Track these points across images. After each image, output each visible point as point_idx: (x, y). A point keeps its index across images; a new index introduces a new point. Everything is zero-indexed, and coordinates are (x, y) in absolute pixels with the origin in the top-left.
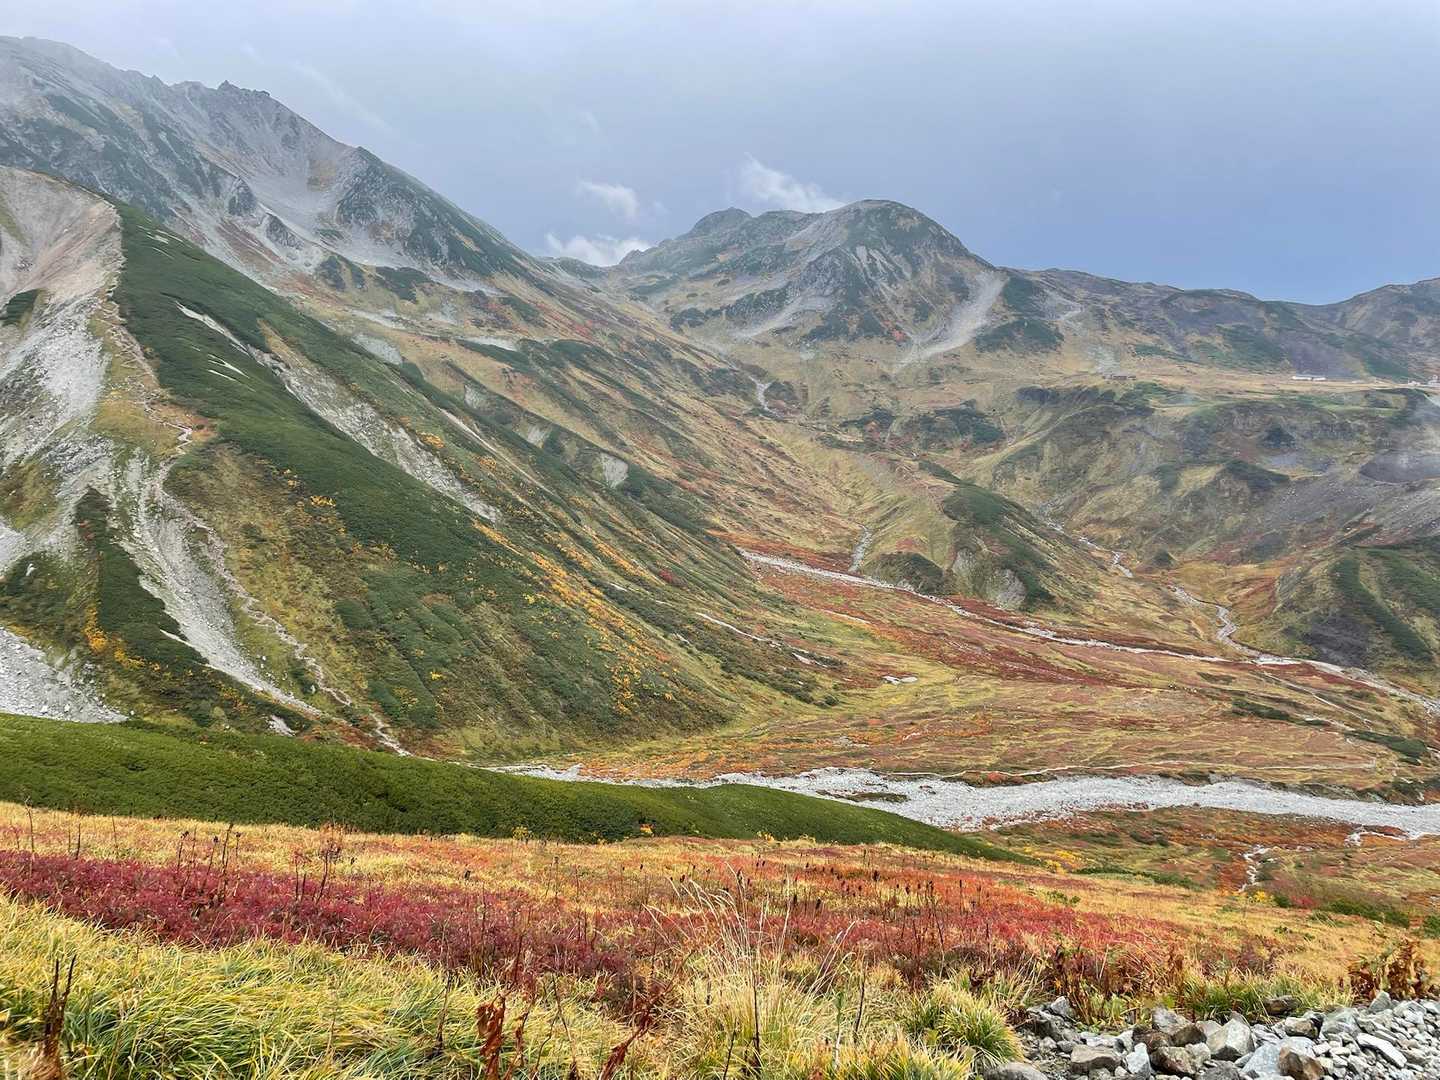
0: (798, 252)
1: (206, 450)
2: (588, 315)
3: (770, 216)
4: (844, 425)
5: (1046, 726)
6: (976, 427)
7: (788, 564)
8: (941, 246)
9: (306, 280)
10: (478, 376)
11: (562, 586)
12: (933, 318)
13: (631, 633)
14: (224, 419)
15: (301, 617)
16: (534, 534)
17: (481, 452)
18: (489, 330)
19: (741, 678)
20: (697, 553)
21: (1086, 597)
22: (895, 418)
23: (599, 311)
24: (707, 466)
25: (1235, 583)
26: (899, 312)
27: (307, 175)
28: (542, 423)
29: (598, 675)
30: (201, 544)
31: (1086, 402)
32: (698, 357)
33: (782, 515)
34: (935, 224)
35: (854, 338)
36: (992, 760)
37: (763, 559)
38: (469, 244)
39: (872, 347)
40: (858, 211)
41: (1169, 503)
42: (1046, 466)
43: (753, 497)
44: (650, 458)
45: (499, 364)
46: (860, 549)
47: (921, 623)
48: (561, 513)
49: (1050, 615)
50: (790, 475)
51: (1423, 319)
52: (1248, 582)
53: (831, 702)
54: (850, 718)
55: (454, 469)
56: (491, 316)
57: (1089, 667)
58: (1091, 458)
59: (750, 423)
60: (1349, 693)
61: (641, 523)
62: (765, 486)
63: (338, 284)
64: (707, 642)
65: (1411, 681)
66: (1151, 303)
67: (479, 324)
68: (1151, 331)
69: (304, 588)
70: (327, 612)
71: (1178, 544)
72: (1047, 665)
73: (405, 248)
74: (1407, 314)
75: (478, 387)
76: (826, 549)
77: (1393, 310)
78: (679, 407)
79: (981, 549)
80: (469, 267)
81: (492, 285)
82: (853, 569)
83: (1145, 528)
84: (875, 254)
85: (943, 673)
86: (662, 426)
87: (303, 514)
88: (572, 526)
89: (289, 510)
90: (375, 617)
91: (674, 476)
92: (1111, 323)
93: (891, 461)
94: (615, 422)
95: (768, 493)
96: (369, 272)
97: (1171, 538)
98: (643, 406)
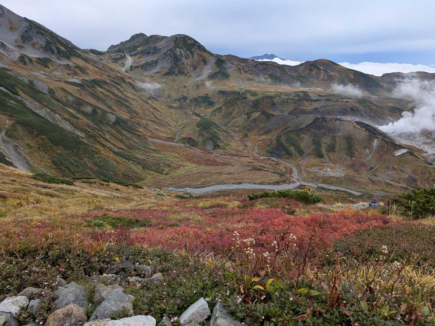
0: (160, 49)
1: (13, 125)
2: (100, 69)
3: (152, 37)
4: (174, 100)
5: (213, 175)
6: (208, 101)
7: (159, 141)
8: (199, 49)
9: (15, 62)
10: (71, 91)
11: (103, 152)
12: (198, 69)
13: (120, 162)
14: (16, 117)
15: (44, 164)
16: (94, 139)
17: (78, 118)
18: (72, 77)
19: (147, 170)
20: (136, 140)
21: (228, 145)
22: (187, 98)
23: (103, 67)
24: (137, 115)
25: (260, 140)
26: (188, 67)
27: (9, 26)
28: (91, 105)
29: (113, 172)
30: (17, 149)
31: (234, 95)
32: (133, 80)
33: (158, 127)
34: (197, 42)
35: (177, 75)
36: (200, 183)
37: (153, 140)
38: (63, 48)
39: (181, 78)
40: (176, 38)
41: (249, 121)
42: (223, 112)
43: (150, 123)
44: (121, 113)
45: (76, 87)
46: (177, 136)
47: (190, 154)
48: (100, 133)
49: (219, 150)
50: (160, 116)
51: (315, 70)
52: (263, 140)
53: (167, 174)
54: (171, 177)
55: (72, 124)
56: (72, 72)
57: (225, 162)
58: (233, 110)
59: (149, 101)
60: (275, 164)
61: (120, 133)
62: (153, 120)
63: (25, 63)
64: (139, 162)
65: (288, 161)
66: (252, 66)
67: (69, 74)
68: (251, 74)
69: (43, 157)
70: (50, 162)
71: (250, 131)
72: (217, 162)
73: (44, 51)
74: (311, 69)
75: (72, 95)
76: (169, 136)
77: (308, 68)
78: (128, 97)
79: (205, 135)
80: (64, 56)
81: (71, 61)
82: (175, 141)
83: (243, 128)
84: (182, 51)
85: (194, 165)
86: (124, 104)
87: (40, 140)
88: (103, 136)
89: (36, 139)
90: (61, 163)
91: (128, 118)
92: (242, 71)
93: (185, 112)
94: (111, 103)
95: (154, 122)
96: (34, 60)
97: (249, 130)
98: (118, 98)
